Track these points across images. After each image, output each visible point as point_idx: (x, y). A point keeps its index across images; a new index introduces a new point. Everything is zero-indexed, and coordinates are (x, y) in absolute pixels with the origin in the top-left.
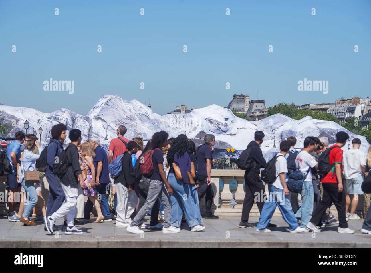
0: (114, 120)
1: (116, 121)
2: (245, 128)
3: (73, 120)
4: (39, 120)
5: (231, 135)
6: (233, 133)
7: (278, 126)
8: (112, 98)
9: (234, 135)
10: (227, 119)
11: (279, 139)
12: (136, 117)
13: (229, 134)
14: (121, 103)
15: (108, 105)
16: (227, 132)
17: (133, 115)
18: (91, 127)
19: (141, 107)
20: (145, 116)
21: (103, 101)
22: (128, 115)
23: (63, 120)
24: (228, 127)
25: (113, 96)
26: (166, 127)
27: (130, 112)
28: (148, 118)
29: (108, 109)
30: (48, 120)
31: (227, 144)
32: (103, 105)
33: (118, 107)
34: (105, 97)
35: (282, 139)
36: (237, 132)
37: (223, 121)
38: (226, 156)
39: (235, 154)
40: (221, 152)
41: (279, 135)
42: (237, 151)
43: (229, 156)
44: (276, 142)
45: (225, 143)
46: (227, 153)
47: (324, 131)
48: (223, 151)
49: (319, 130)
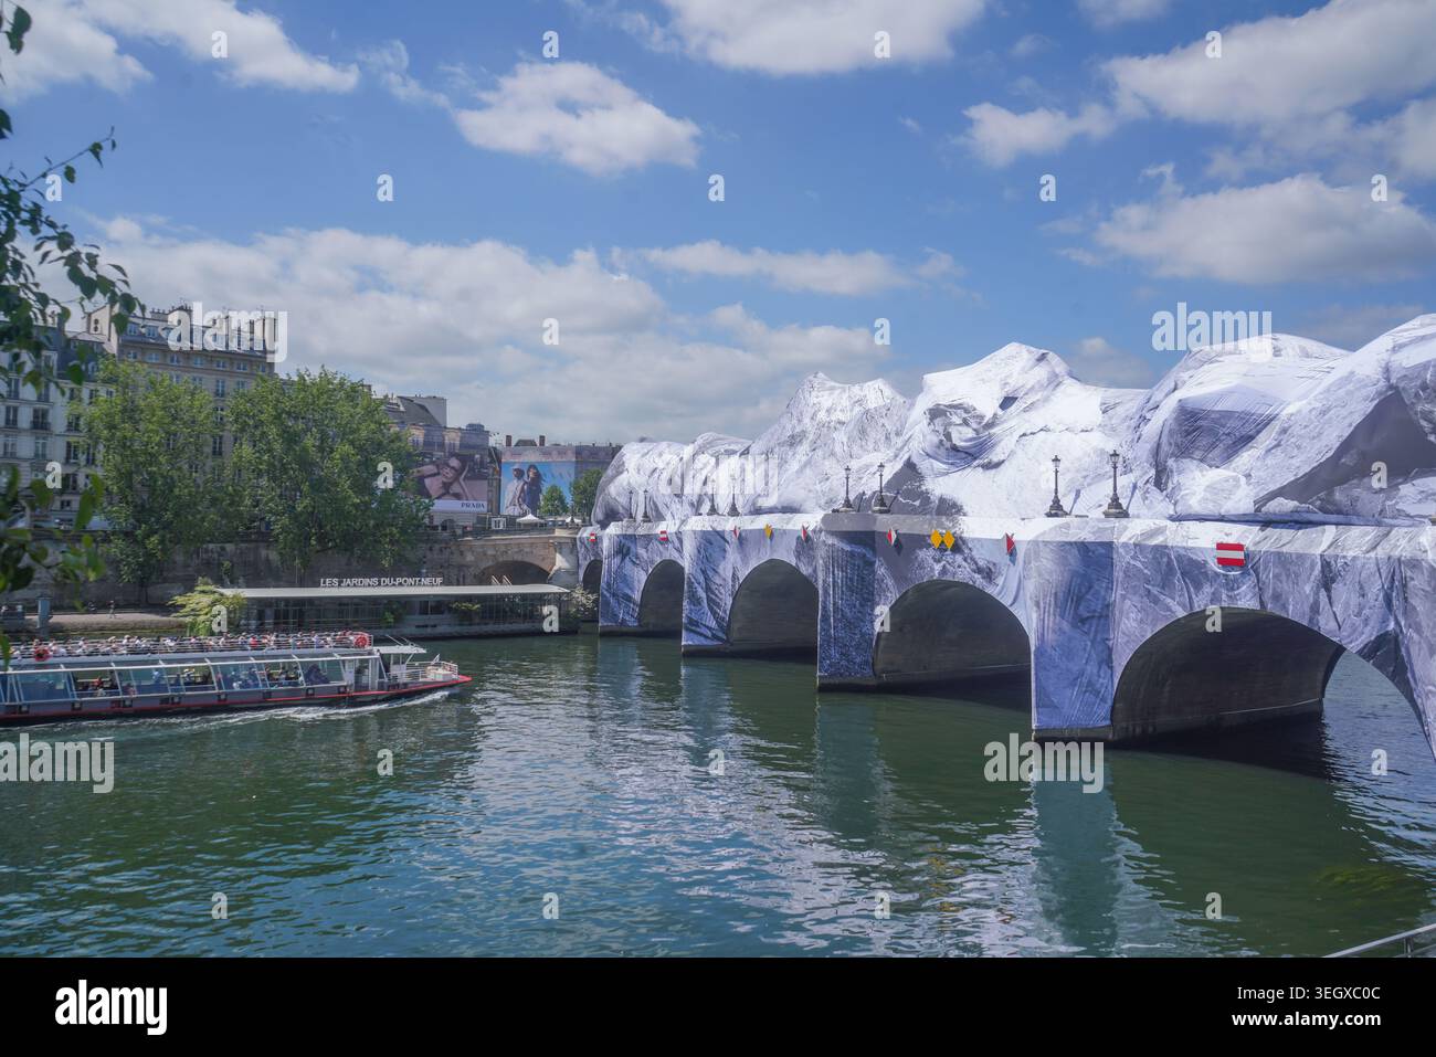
2: (1054, 427)
5: (988, 466)
6: (995, 460)
9: (999, 464)
11: (1148, 466)
13: (984, 467)
16: (977, 458)
24: (989, 436)
35: (1157, 466)
36: (1012, 453)
37: (992, 410)
38: (937, 569)
39: (961, 558)
40: (921, 549)
41: (1151, 444)
42: (964, 542)
43: (944, 571)
44: (1135, 487)
45: (955, 506)
46: (938, 555)
47: (1401, 385)
48: (925, 542)
49: (1382, 383)
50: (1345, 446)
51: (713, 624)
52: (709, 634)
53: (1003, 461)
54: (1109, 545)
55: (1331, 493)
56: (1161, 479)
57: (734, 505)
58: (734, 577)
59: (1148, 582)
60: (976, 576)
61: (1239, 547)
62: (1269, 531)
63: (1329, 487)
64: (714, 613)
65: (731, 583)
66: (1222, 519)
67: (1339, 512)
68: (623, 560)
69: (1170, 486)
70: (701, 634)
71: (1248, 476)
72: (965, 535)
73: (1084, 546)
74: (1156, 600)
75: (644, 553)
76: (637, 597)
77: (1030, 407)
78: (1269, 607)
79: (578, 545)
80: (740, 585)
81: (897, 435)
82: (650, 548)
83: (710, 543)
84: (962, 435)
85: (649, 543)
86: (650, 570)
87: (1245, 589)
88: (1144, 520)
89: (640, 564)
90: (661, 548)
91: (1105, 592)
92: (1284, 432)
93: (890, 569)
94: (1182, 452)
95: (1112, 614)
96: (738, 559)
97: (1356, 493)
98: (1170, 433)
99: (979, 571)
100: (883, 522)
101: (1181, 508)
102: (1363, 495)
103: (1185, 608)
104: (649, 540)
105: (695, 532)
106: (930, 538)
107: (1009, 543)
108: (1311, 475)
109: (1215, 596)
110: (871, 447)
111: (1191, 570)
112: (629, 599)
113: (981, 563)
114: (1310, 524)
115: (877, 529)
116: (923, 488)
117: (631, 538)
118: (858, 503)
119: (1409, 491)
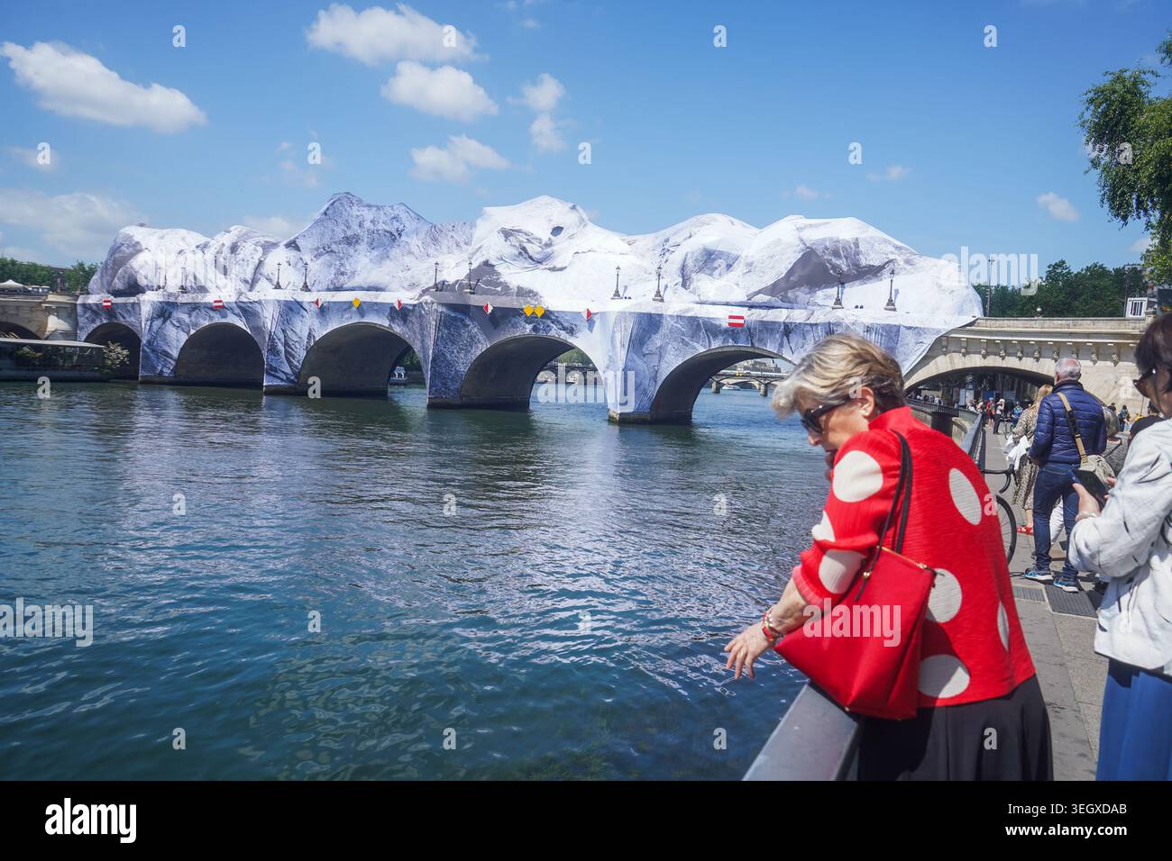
0: (316, 245)
2: (597, 250)
5: (553, 269)
6: (559, 266)
7: (679, 241)
9: (561, 269)
11: (675, 276)
13: (549, 269)
16: (544, 263)
24: (549, 251)
31: (535, 295)
35: (683, 277)
36: (571, 263)
37: (545, 235)
38: (529, 328)
39: (549, 322)
40: (514, 317)
41: (678, 265)
42: (551, 312)
43: (535, 329)
44: (666, 287)
45: (531, 291)
46: (529, 320)
47: (814, 247)
48: (517, 312)
49: (802, 246)
50: (790, 272)
51: (287, 369)
52: (284, 377)
53: (566, 268)
54: (661, 316)
55: (786, 293)
56: (685, 283)
57: (305, 283)
58: (310, 336)
59: (683, 335)
60: (562, 332)
62: (753, 310)
63: (786, 290)
64: (290, 363)
65: (306, 340)
66: (727, 304)
67: (790, 302)
68: (164, 322)
69: (692, 287)
70: (279, 378)
71: (737, 284)
72: (550, 309)
73: (650, 316)
74: (687, 344)
75: (185, 317)
76: (175, 353)
77: (571, 237)
78: (756, 345)
79: (79, 309)
80: (316, 343)
81: (466, 244)
82: (194, 314)
83: (291, 310)
84: (533, 249)
85: (194, 309)
86: (192, 332)
87: (743, 337)
88: (677, 304)
89: (180, 326)
90: (212, 313)
91: (657, 341)
92: (750, 264)
93: (483, 329)
94: (701, 270)
95: (661, 352)
96: (316, 323)
97: (798, 293)
98: (696, 260)
99: (564, 329)
100: (476, 300)
101: (703, 299)
102: (801, 294)
103: (705, 347)
104: (195, 307)
105: (279, 301)
106: (522, 309)
107: (589, 314)
108: (775, 285)
109: (725, 341)
110: (446, 250)
111: (711, 329)
112: (167, 354)
113: (566, 324)
114: (773, 307)
115: (472, 303)
116: (501, 280)
117: (174, 305)
118: (440, 287)
119: (820, 294)
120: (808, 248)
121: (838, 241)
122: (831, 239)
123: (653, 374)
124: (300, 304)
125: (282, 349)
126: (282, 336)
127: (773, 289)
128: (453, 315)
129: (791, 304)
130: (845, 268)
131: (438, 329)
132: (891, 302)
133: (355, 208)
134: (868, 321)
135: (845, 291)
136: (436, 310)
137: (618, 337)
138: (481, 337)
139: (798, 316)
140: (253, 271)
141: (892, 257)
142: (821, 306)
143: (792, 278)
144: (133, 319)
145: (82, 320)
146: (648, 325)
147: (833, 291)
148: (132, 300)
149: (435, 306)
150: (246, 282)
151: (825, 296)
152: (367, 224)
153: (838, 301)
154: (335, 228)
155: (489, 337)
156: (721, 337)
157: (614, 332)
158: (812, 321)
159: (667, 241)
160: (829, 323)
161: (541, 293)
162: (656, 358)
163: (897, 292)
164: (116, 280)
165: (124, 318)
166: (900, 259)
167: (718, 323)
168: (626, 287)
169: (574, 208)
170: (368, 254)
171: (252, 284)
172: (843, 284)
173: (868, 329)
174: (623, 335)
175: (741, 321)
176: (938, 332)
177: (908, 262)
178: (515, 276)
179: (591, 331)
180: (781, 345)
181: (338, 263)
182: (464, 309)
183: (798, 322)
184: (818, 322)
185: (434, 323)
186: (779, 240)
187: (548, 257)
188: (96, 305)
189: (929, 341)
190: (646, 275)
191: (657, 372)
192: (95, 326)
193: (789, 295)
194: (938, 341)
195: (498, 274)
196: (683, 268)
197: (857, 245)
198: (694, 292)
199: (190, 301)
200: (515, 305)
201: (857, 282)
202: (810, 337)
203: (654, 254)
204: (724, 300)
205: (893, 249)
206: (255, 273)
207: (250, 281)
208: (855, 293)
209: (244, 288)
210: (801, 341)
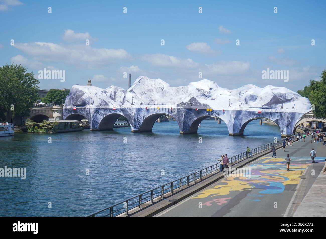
0: (140, 92)
1: (141, 93)
2: (223, 94)
3: (115, 93)
4: (96, 93)
5: (212, 99)
6: (213, 98)
7: (244, 93)
8: (143, 78)
9: (214, 99)
10: (211, 89)
11: (244, 101)
12: (154, 89)
13: (211, 99)
14: (147, 81)
15: (139, 82)
16: (209, 98)
17: (153, 89)
18: (125, 97)
19: (160, 84)
20: (161, 89)
21: (138, 80)
22: (149, 89)
23: (109, 93)
24: (210, 94)
25: (143, 77)
26: (170, 96)
27: (152, 86)
28: (163, 90)
29: (139, 85)
30: (101, 93)
31: (208, 106)
32: (137, 83)
33: (145, 84)
34: (139, 78)
35: (246, 101)
37: (208, 90)
38: (207, 114)
39: (213, 113)
40: (204, 111)
41: (244, 99)
42: (213, 110)
43: (209, 114)
44: (242, 104)
45: (207, 105)
46: (207, 112)
47: (276, 95)
48: (205, 110)
49: (273, 94)
50: (271, 101)
51: (138, 126)
52: (138, 128)
53: (215, 99)
54: (241, 111)
55: (270, 106)
56: (246, 103)
57: (141, 103)
59: (247, 115)
61: (261, 111)
62: (263, 109)
64: (139, 124)
65: (143, 118)
68: (97, 114)
69: (248, 104)
70: (136, 128)
71: (259, 103)
72: (213, 109)
73: (239, 111)
74: (248, 117)
75: (103, 112)
76: (99, 122)
77: (215, 90)
78: (264, 117)
79: (64, 110)
80: (146, 119)
81: (187, 92)
82: (105, 111)
83: (139, 110)
84: (206, 94)
85: (105, 110)
86: (105, 116)
87: (261, 115)
88: (245, 108)
89: (101, 115)
90: (111, 111)
91: (241, 117)
92: (261, 98)
93: (195, 114)
94: (250, 100)
95: (242, 119)
96: (146, 114)
97: (273, 105)
98: (249, 98)
99: (217, 114)
100: (193, 107)
101: (251, 107)
102: (274, 106)
103: (252, 118)
104: (106, 110)
105: (136, 108)
106: (206, 110)
107: (224, 111)
108: (267, 104)
109: (257, 116)
110: (181, 94)
111: (253, 114)
112: (97, 123)
113: (217, 113)
114: (267, 109)
115: (192, 108)
116: (198, 102)
117: (99, 109)
118: (182, 104)
119: (278, 105)
120: (274, 95)
121: (281, 94)
122: (279, 93)
123: (240, 124)
124: (141, 109)
125: (137, 120)
126: (137, 117)
127: (267, 105)
128: (188, 111)
129: (271, 108)
130: (283, 100)
131: (184, 115)
132: (293, 107)
133: (149, 81)
134: (289, 112)
135: (283, 105)
136: (184, 110)
137: (232, 116)
138: (194, 116)
139: (273, 111)
140: (123, 99)
141: (293, 97)
142: (278, 109)
143: (271, 102)
144: (83, 113)
145: (64, 114)
146: (239, 113)
147: (281, 105)
148: (83, 107)
149: (183, 109)
150: (121, 102)
151: (279, 106)
152: (154, 86)
153: (282, 107)
154: (144, 87)
155: (197, 116)
156: (256, 115)
157: (231, 115)
158: (276, 112)
159: (240, 92)
160: (280, 112)
161: (210, 105)
162: (241, 121)
163: (294, 105)
164: (78, 102)
165: (80, 112)
166: (295, 98)
167: (255, 112)
168: (231, 104)
169: (214, 83)
170: (157, 95)
171: (123, 103)
172: (283, 103)
173: (289, 114)
174: (233, 116)
175: (261, 112)
176: (303, 114)
177: (296, 98)
178: (202, 101)
179: (224, 115)
180: (270, 117)
181: (149, 97)
182: (190, 110)
183: (273, 112)
184: (278, 112)
185: (183, 113)
186: (267, 92)
187: (210, 96)
188: (71, 109)
189: (302, 115)
190: (236, 101)
191: (241, 124)
192: (69, 115)
193: (271, 106)
194: (303, 116)
195: (197, 100)
196: (245, 99)
197: (285, 95)
198: (249, 105)
199: (104, 108)
200: (204, 108)
201: (286, 103)
202: (276, 115)
203: (237, 96)
204: (256, 107)
205: (293, 95)
206: (123, 100)
207: (122, 102)
208: (285, 105)
209: (121, 104)
210: (274, 116)
